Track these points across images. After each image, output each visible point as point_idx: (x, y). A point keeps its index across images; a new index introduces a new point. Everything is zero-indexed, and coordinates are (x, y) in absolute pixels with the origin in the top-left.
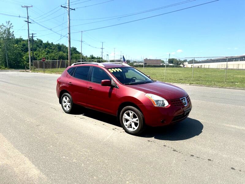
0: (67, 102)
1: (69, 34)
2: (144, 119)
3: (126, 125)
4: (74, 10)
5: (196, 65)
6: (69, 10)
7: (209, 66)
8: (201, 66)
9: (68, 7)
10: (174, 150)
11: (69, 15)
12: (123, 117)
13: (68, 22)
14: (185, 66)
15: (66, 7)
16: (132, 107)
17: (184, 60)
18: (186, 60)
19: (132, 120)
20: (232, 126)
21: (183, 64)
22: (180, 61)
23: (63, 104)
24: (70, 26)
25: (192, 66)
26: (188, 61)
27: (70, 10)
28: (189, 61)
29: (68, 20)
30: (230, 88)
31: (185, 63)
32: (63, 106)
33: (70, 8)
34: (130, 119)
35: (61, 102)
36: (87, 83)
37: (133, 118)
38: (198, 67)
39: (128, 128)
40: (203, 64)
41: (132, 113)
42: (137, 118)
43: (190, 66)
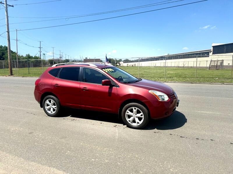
0: (51, 105)
1: (8, 32)
2: (149, 113)
3: (130, 121)
4: (13, 6)
5: (130, 64)
6: (6, 6)
7: (141, 64)
8: (135, 64)
9: (5, 3)
10: (181, 137)
11: (7, 11)
12: (126, 113)
13: (6, 19)
14: (121, 65)
15: (2, 2)
16: (136, 104)
17: (119, 60)
18: (121, 60)
19: (136, 116)
20: (203, 112)
21: (119, 64)
22: (116, 61)
23: (46, 107)
24: (9, 23)
25: (128, 65)
26: (122, 60)
27: (8, 6)
28: (124, 61)
29: (6, 17)
30: (171, 82)
31: (120, 63)
32: (46, 109)
33: (8, 4)
34: (133, 115)
35: (42, 106)
36: (80, 84)
37: (136, 113)
38: (133, 66)
39: (131, 124)
40: (136, 63)
41: (135, 109)
42: (142, 113)
43: (125, 65)
